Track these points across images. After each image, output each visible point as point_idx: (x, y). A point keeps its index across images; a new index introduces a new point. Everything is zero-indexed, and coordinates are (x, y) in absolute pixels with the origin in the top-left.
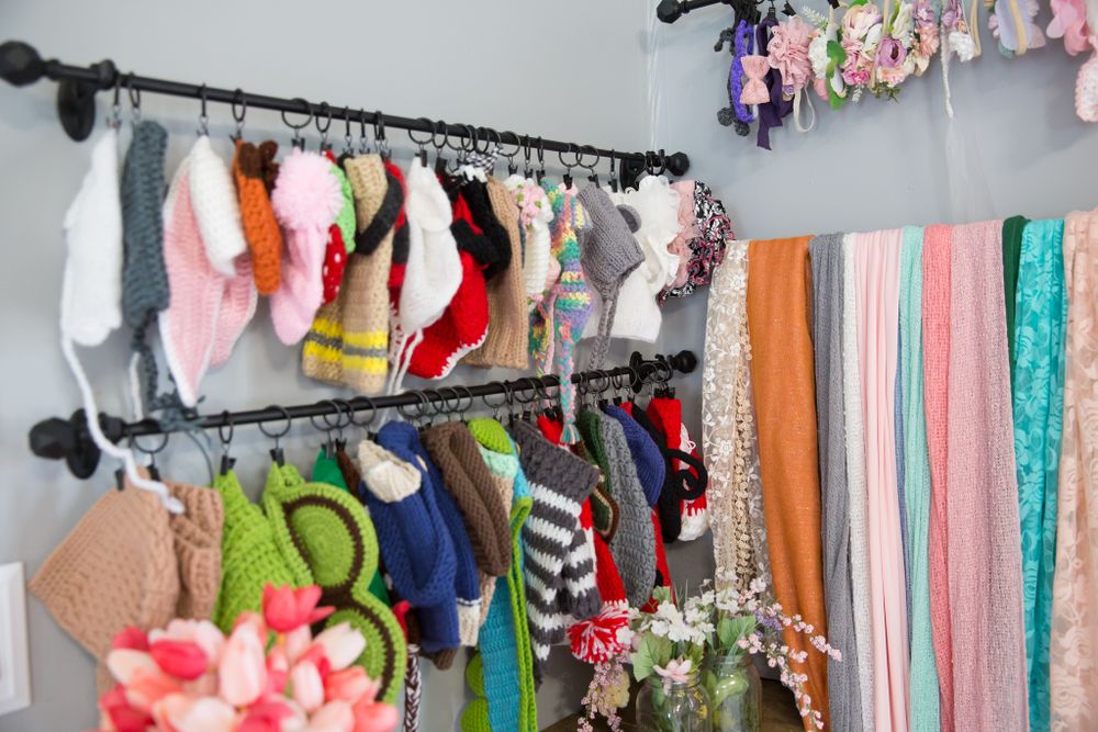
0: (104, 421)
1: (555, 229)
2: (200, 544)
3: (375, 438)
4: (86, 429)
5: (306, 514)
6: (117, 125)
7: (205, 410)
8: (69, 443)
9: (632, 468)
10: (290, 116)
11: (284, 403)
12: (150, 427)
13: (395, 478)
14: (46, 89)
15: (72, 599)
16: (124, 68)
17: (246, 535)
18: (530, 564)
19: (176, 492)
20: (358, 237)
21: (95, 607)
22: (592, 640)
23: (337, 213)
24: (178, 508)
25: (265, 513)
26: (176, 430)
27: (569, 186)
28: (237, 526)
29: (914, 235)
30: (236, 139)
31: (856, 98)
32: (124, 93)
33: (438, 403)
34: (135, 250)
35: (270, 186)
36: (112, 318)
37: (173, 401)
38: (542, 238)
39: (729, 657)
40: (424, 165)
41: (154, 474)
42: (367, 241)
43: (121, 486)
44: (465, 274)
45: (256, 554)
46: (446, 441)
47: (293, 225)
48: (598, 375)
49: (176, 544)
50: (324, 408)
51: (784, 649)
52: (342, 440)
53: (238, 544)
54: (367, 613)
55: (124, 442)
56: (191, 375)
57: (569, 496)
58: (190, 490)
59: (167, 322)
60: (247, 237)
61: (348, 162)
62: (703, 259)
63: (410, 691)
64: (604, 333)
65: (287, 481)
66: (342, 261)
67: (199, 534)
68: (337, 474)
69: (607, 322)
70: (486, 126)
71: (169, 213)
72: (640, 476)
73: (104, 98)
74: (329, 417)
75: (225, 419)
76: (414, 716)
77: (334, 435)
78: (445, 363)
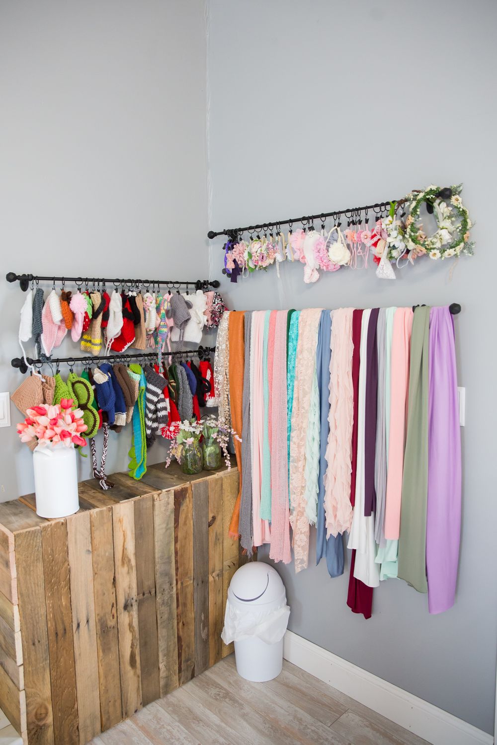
0: (28, 359)
1: (158, 310)
2: (49, 389)
3: (99, 368)
4: (24, 361)
5: (77, 385)
6: (33, 290)
7: (52, 358)
8: (20, 364)
9: (187, 382)
10: (78, 282)
11: (74, 357)
12: (39, 361)
13: (101, 377)
14: (18, 282)
15: (20, 401)
16: (35, 275)
17: (61, 389)
18: (146, 407)
19: (44, 377)
20: (93, 315)
21: (25, 403)
22: (167, 431)
23: (86, 309)
24: (44, 381)
25: (67, 385)
26: (44, 362)
27: (170, 294)
28: (59, 387)
29: (268, 313)
30: (62, 290)
31: (257, 269)
32: (35, 281)
33: (125, 359)
34: (35, 320)
35: (69, 303)
36: (30, 335)
37: (44, 355)
38: (153, 312)
39: (210, 440)
40: (117, 292)
41: (39, 372)
42: (95, 315)
43: (31, 375)
44: (124, 324)
45: (64, 394)
46: (117, 369)
47: (75, 312)
48: (180, 353)
49: (43, 389)
50: (85, 359)
51: (223, 437)
52: (90, 367)
53: (59, 391)
54: (90, 411)
55: (32, 364)
56: (49, 349)
57: (158, 387)
58: (48, 377)
59: (43, 337)
60: (63, 315)
61: (91, 295)
62: (215, 317)
63: (105, 436)
64: (181, 340)
65: (74, 377)
66: (88, 321)
67: (49, 387)
68: (86, 376)
69: (182, 335)
70: (138, 279)
71: (44, 311)
72: (189, 384)
73: (31, 283)
74: (87, 361)
75: (58, 361)
76: (106, 442)
77: (88, 366)
78: (124, 348)
